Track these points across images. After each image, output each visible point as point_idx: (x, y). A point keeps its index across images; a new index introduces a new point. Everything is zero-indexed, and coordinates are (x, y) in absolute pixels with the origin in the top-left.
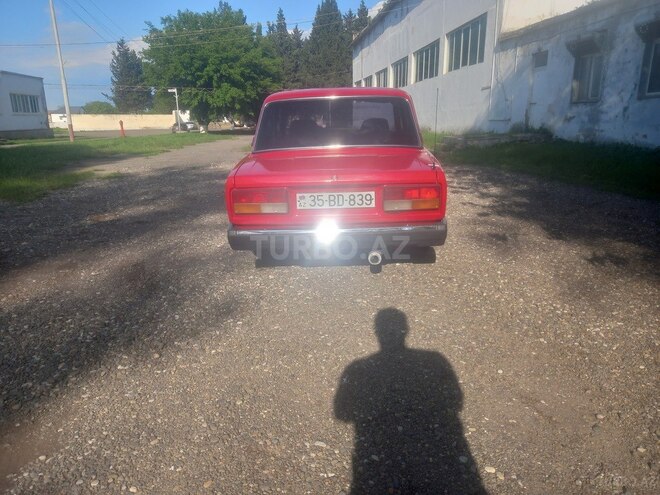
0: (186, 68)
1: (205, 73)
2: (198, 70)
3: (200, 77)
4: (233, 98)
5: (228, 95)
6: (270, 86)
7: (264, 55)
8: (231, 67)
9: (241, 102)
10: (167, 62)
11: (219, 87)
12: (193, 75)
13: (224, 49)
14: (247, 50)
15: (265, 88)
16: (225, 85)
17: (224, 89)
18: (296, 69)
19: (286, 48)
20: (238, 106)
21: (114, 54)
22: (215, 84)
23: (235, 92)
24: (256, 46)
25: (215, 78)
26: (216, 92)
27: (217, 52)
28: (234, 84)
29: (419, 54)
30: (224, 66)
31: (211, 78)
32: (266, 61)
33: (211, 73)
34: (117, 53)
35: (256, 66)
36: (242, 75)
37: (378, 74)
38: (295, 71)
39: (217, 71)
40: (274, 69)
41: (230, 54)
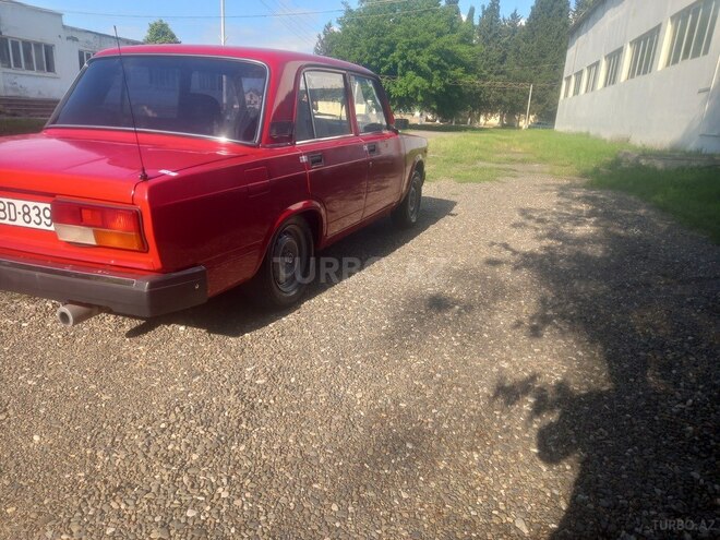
0: (372, 53)
1: (390, 59)
2: (383, 55)
3: (384, 63)
4: (417, 88)
5: (411, 85)
6: (461, 77)
7: (462, 42)
8: (418, 54)
9: (425, 93)
10: (353, 45)
11: (403, 75)
12: (377, 60)
13: (415, 34)
14: (440, 34)
15: (455, 79)
16: (410, 74)
17: (408, 78)
18: (503, 60)
19: (495, 35)
20: (420, 98)
21: (319, 37)
22: (399, 71)
23: (419, 81)
24: (453, 31)
25: (400, 65)
26: (400, 81)
27: (407, 36)
28: (420, 72)
29: (636, 42)
30: (411, 52)
31: (395, 65)
32: (462, 49)
33: (397, 60)
34: (323, 37)
35: (449, 53)
36: (430, 63)
37: (590, 68)
38: (502, 62)
39: (403, 57)
40: (470, 59)
41: (420, 39)
